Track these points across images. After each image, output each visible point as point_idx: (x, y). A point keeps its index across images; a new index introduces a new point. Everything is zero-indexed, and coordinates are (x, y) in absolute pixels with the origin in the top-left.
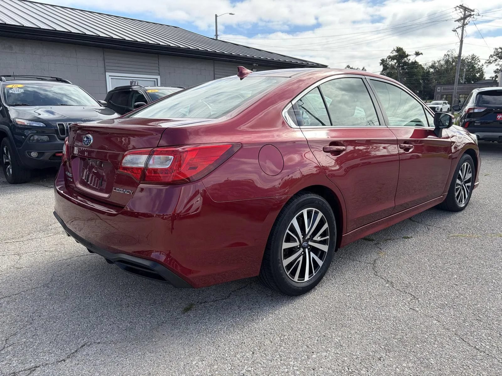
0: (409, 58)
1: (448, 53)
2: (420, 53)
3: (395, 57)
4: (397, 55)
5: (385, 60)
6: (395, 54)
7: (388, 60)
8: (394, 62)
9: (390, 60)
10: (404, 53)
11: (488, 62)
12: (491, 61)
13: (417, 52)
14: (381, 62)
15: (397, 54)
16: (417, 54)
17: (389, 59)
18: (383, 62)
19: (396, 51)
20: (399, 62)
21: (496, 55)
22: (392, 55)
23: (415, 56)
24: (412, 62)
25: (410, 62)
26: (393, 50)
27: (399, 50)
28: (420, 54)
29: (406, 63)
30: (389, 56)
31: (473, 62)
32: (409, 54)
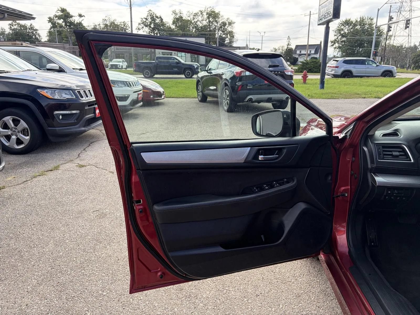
0: (73, 18)
1: (106, 19)
2: (82, 15)
3: (61, 17)
4: (62, 15)
5: (52, 18)
6: (60, 13)
7: (55, 18)
8: (61, 21)
9: (57, 18)
10: (68, 13)
11: (138, 28)
12: (140, 28)
13: (80, 14)
14: (49, 20)
16: (80, 16)
19: (60, 11)
20: (65, 21)
21: (143, 23)
22: (58, 14)
24: (77, 23)
26: (57, 9)
27: (63, 10)
28: (83, 16)
29: (71, 23)
30: (55, 15)
31: (125, 27)
32: (73, 15)
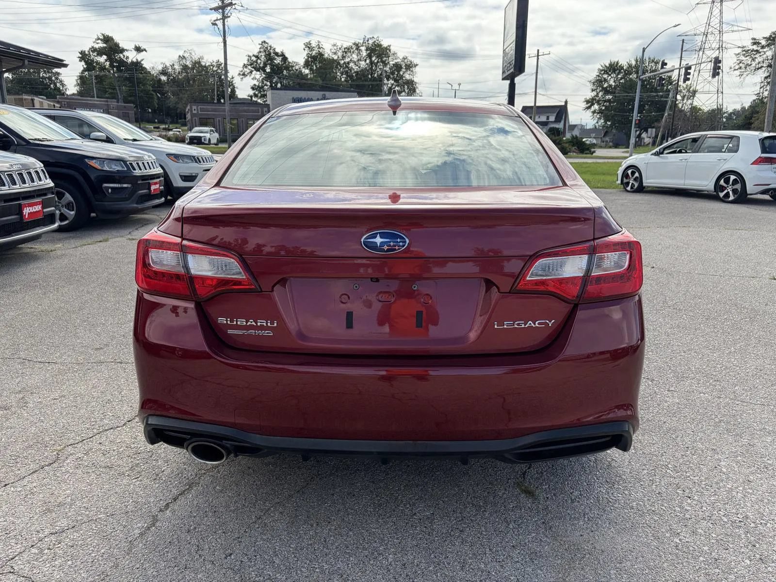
0: (126, 53)
1: (185, 55)
2: (142, 48)
3: (104, 51)
4: (105, 47)
5: (87, 53)
6: (102, 45)
7: (91, 53)
8: (102, 59)
9: (95, 54)
10: (117, 45)
11: (242, 73)
12: (246, 74)
13: (137, 46)
14: (80, 56)
15: (105, 45)
16: (138, 49)
17: (93, 52)
18: (83, 56)
19: (101, 40)
20: (110, 59)
22: (97, 46)
23: (135, 53)
24: (132, 62)
25: (130, 61)
26: (96, 37)
27: (107, 39)
28: (142, 51)
29: (122, 63)
30: (93, 47)
31: (220, 71)
32: (125, 48)
